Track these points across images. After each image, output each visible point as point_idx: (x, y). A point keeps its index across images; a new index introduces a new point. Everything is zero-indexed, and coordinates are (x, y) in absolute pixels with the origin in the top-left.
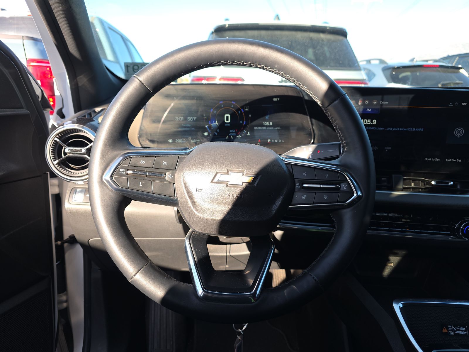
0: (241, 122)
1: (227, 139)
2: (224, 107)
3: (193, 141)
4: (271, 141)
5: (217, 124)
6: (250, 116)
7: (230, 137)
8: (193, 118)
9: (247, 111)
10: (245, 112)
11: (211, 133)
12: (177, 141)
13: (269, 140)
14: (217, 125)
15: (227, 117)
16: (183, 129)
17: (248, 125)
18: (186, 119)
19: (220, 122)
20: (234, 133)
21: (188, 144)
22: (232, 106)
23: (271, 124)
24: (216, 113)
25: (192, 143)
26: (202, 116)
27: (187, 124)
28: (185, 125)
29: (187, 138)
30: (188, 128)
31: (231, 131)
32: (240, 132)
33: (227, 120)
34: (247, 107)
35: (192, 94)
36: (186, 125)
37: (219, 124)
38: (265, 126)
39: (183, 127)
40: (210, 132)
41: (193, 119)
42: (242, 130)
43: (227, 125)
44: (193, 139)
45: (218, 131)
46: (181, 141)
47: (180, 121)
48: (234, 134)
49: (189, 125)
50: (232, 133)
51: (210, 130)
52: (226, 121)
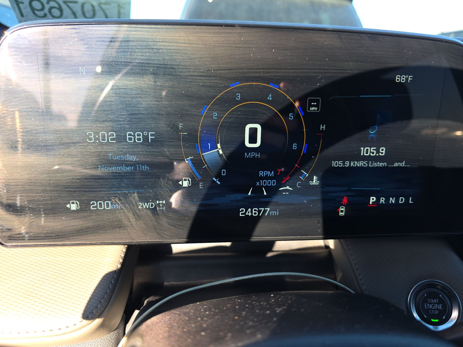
0: (295, 146)
1: (250, 197)
2: (243, 100)
3: (146, 205)
4: (378, 200)
5: (221, 152)
6: (323, 127)
7: (258, 190)
8: (145, 133)
9: (313, 113)
10: (308, 116)
11: (200, 181)
12: (94, 205)
13: (371, 198)
14: (221, 156)
15: (253, 132)
16: (114, 169)
17: (315, 156)
18: (121, 139)
19: (231, 149)
20: (271, 178)
21: (131, 215)
22: (270, 98)
23: (383, 151)
24: (219, 117)
25: (143, 209)
26: (175, 128)
27: (125, 154)
28: (117, 158)
29: (126, 196)
30: (127, 165)
31: (261, 173)
32: (290, 176)
33: (253, 140)
34: (314, 101)
35: (139, 57)
36: (123, 158)
37: (228, 152)
38: (364, 158)
39: (111, 163)
40: (200, 177)
41: (146, 138)
42: (297, 171)
43: (251, 155)
44: (144, 199)
45: (224, 171)
46: (108, 204)
47: (102, 144)
48: (273, 183)
49: (133, 158)
50: (267, 178)
51: (198, 172)
52: (248, 144)
